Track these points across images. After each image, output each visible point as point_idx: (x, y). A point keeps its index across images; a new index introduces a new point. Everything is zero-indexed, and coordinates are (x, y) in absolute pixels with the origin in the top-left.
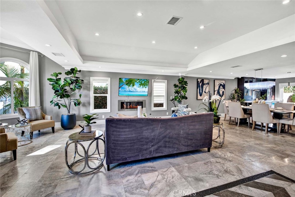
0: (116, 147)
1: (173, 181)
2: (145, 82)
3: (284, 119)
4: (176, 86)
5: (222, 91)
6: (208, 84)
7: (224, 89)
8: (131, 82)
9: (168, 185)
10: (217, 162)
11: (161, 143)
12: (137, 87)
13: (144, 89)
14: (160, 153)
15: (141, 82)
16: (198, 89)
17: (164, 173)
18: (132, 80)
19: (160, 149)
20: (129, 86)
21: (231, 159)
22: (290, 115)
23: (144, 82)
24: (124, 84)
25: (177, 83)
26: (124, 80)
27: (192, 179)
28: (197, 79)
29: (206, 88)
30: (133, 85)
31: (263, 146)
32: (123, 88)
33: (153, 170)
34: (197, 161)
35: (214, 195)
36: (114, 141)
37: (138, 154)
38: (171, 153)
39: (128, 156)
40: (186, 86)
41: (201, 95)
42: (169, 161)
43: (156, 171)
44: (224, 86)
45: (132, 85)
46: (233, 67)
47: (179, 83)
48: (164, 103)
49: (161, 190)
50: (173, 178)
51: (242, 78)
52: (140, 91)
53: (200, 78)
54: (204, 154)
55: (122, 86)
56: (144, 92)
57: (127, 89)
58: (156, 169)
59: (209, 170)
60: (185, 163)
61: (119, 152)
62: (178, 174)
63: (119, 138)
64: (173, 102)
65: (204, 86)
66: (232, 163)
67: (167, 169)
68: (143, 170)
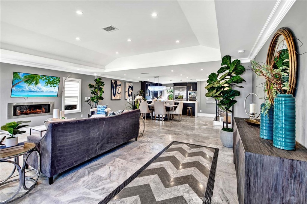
0: (62, 154)
1: (124, 166)
2: (55, 79)
3: (171, 111)
4: (91, 86)
5: (131, 92)
6: (120, 85)
7: (132, 91)
8: (34, 79)
9: (123, 170)
10: (145, 145)
11: (105, 140)
12: (42, 86)
13: (52, 88)
14: (103, 150)
15: (48, 80)
16: (112, 90)
17: (114, 164)
18: (35, 75)
19: (104, 146)
20: (30, 84)
21: (152, 141)
22: (173, 108)
23: (53, 79)
24: (22, 81)
25: (94, 84)
26: (21, 75)
27: (136, 160)
28: (111, 81)
29: (119, 89)
30: (36, 83)
31: (164, 130)
32: (20, 87)
33: (103, 165)
34: (132, 149)
35: (154, 162)
36: (61, 147)
37: (85, 156)
38: (112, 147)
39: (75, 161)
40: (102, 87)
41: (114, 96)
42: (111, 155)
43: (105, 165)
44: (132, 88)
45: (34, 82)
46: (143, 74)
47: (96, 83)
48: (77, 104)
49: (119, 175)
50: (122, 164)
51: (144, 82)
52: (47, 91)
53: (114, 80)
54: (134, 142)
55: (18, 83)
56: (53, 92)
57: (26, 88)
58: (104, 164)
59: (143, 151)
60: (124, 152)
61: (65, 158)
62: (124, 160)
63: (66, 142)
64: (89, 103)
65: (117, 87)
66: (153, 143)
67: (113, 161)
68: (92, 169)
